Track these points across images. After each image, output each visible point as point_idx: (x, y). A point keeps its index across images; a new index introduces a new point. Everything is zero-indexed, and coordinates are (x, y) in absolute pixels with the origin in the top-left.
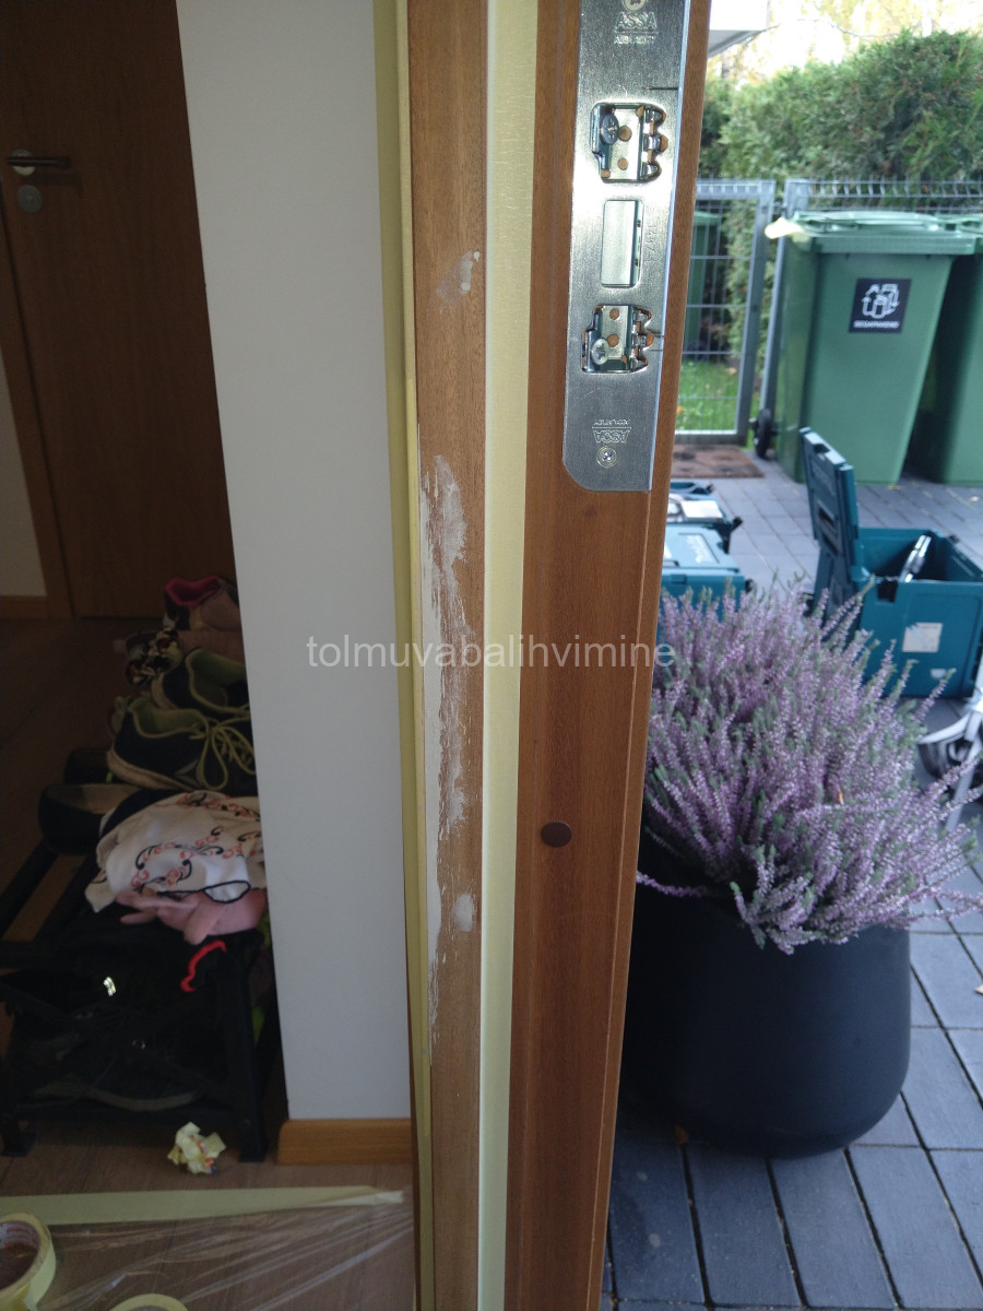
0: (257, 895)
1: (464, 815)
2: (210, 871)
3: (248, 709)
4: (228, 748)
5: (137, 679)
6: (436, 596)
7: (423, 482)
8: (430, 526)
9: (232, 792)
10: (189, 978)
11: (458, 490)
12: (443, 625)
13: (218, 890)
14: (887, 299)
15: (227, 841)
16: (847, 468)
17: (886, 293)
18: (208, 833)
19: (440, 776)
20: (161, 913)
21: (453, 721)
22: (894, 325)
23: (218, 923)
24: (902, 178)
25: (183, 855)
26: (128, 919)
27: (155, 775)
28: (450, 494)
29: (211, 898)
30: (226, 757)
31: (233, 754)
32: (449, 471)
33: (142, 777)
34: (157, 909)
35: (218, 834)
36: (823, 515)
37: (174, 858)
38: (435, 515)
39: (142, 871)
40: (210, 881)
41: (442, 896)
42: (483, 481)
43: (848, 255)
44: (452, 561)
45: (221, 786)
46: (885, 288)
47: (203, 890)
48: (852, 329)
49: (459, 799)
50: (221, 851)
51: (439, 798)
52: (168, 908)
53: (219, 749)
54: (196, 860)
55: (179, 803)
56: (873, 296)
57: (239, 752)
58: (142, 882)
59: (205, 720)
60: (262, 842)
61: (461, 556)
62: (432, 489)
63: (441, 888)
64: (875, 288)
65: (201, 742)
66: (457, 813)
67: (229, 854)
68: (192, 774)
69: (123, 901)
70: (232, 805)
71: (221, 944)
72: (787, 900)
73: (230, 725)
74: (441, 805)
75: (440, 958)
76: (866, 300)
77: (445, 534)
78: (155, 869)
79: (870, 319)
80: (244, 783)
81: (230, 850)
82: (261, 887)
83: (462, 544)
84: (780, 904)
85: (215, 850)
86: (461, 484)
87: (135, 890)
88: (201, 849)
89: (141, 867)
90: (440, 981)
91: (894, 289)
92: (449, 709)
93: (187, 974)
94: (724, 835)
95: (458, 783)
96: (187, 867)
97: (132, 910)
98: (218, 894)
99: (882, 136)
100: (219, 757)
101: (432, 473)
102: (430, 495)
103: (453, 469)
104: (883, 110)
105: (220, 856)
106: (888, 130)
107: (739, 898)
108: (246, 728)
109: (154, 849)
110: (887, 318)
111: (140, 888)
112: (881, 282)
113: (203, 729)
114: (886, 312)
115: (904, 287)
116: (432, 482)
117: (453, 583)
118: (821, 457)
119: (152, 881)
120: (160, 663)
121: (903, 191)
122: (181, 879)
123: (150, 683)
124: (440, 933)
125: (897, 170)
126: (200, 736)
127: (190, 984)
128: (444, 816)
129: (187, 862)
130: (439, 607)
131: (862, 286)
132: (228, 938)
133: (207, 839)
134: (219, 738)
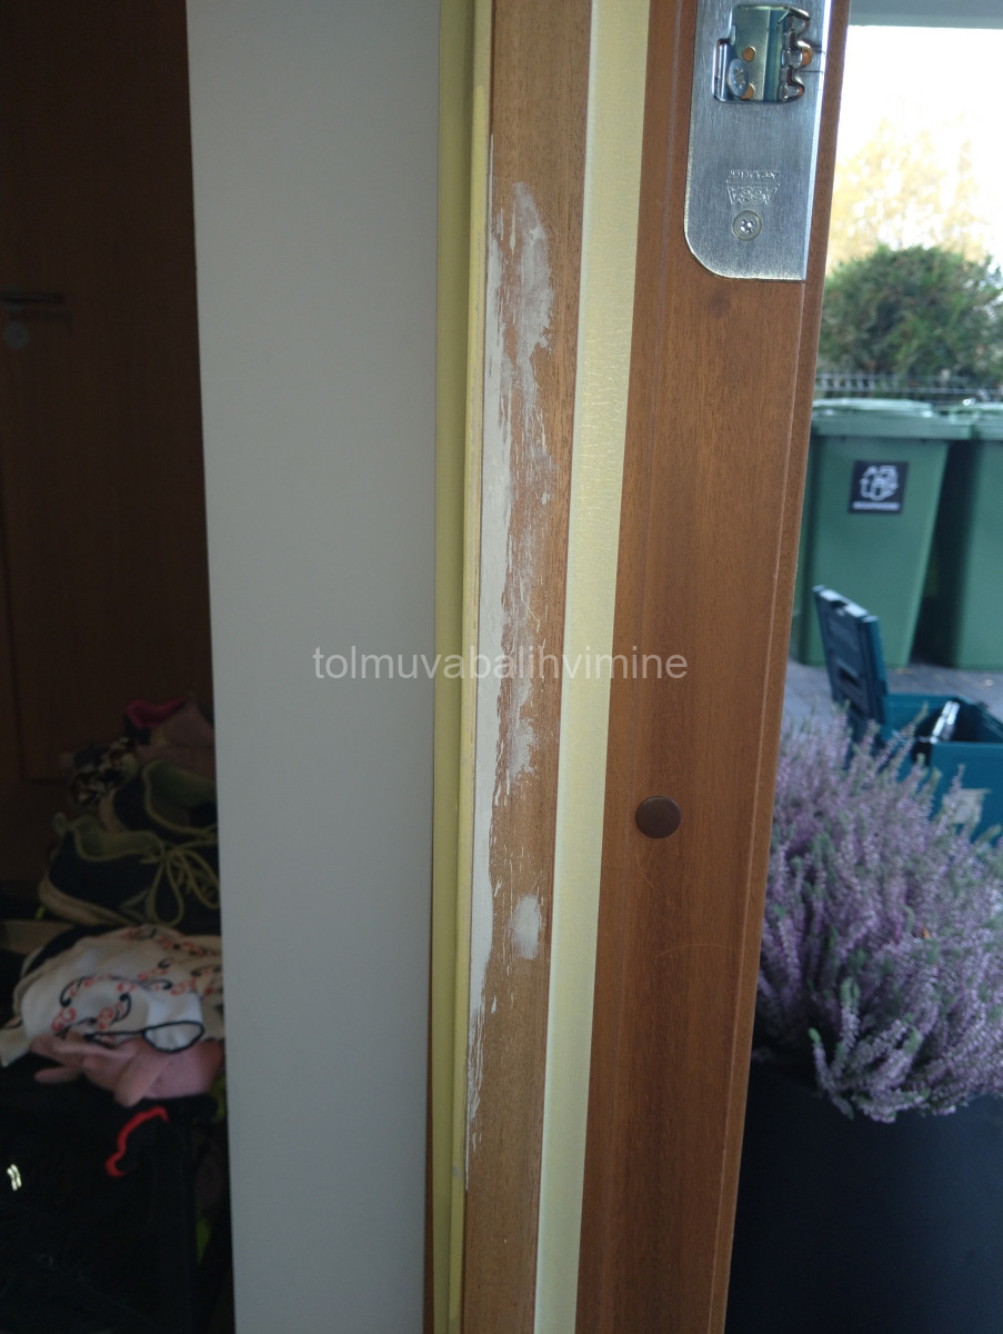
0: (211, 1049)
1: (533, 763)
2: (155, 1008)
3: (215, 831)
4: (186, 877)
5: (83, 797)
6: (506, 407)
7: (494, 225)
8: (501, 294)
9: (187, 928)
10: (117, 1156)
11: (544, 237)
12: (513, 452)
13: (162, 1032)
14: (884, 481)
15: (177, 975)
16: (871, 619)
17: (885, 476)
18: (154, 965)
19: (499, 699)
20: (89, 1064)
21: (522, 612)
22: (893, 506)
23: (159, 1080)
24: (889, 373)
25: (120, 988)
26: (44, 1075)
27: (95, 908)
28: (532, 244)
29: (152, 1045)
30: (183, 888)
31: (192, 884)
32: (533, 208)
33: (78, 910)
34: (81, 1057)
35: (167, 966)
36: (844, 675)
37: (110, 992)
38: (510, 276)
39: (67, 1010)
40: (153, 1020)
41: (494, 899)
42: (580, 224)
43: (843, 438)
44: (531, 350)
45: (177, 921)
46: (884, 470)
47: (143, 1032)
48: (852, 511)
49: (525, 739)
50: (169, 986)
51: (497, 736)
52: (99, 1057)
53: (176, 877)
54: (137, 994)
55: (123, 937)
56: (871, 478)
57: (199, 883)
58: (66, 1024)
59: (161, 844)
60: (221, 979)
61: (544, 343)
62: (507, 235)
63: (494, 884)
64: (872, 470)
65: (153, 868)
66: (522, 760)
67: (178, 989)
68: (140, 907)
69: (40, 1051)
70: (186, 944)
71: (161, 1111)
72: (878, 1054)
73: (193, 849)
74: (499, 746)
75: (488, 1004)
76: (864, 482)
77: (523, 307)
78: (84, 1008)
79: (868, 500)
80: (203, 918)
81: (182, 985)
82: (218, 1037)
83: (546, 323)
84: (870, 1060)
85: (161, 985)
86: (549, 228)
87: (57, 1035)
88: (144, 982)
89: (65, 1003)
90: (485, 1044)
91: (892, 472)
92: (517, 591)
93: (115, 1150)
94: (791, 979)
95: (525, 713)
96: (125, 1004)
97: (50, 1063)
98: (162, 1039)
99: (865, 336)
100: (175, 887)
101: (509, 210)
102: (503, 245)
103: (538, 205)
104: (865, 313)
105: (168, 992)
106: (872, 331)
107: (819, 1052)
108: (211, 854)
109: (85, 981)
110: (887, 500)
111: (62, 1032)
112: (878, 465)
113: (158, 853)
114: (886, 494)
115: (902, 470)
116: (508, 223)
117: (531, 387)
118: (840, 612)
119: (81, 1022)
120: (112, 776)
121: (890, 385)
122: (116, 1020)
123: (98, 802)
124: (490, 962)
125: (884, 366)
126: (153, 860)
127: (119, 1164)
128: (503, 765)
129: (125, 997)
130: (509, 425)
131: (860, 469)
132: (171, 1104)
133: (153, 972)
134: (177, 864)
